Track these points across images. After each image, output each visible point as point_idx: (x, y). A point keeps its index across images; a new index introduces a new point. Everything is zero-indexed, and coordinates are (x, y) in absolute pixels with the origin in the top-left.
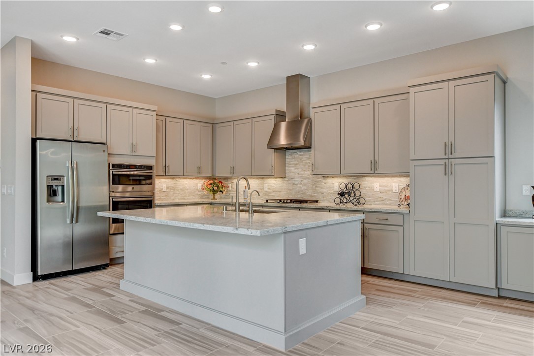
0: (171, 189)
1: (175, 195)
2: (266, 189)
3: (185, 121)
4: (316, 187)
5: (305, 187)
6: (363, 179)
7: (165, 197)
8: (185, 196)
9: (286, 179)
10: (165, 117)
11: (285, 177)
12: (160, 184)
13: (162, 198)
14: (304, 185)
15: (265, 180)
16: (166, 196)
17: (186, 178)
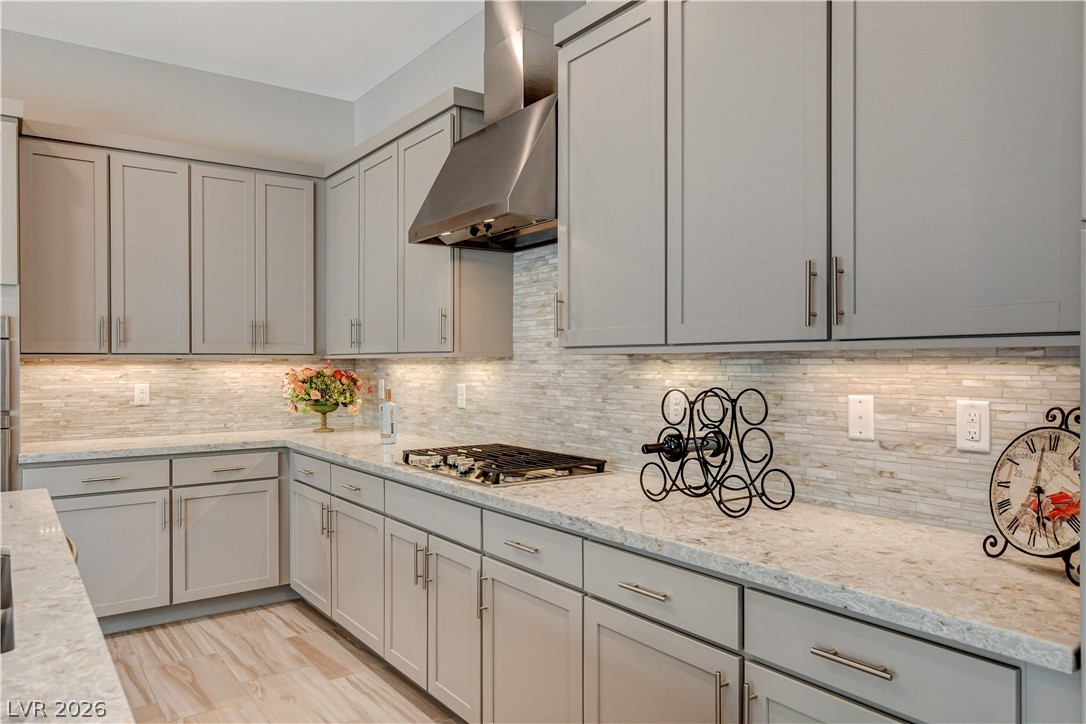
0: (169, 398)
1: (186, 417)
2: (462, 403)
3: (194, 166)
4: (604, 400)
5: (570, 401)
6: (794, 370)
7: (145, 425)
8: (231, 420)
9: (515, 365)
10: (105, 153)
11: (511, 358)
12: (122, 382)
13: (132, 427)
14: (568, 390)
15: (461, 367)
16: (146, 420)
17: (236, 362)
